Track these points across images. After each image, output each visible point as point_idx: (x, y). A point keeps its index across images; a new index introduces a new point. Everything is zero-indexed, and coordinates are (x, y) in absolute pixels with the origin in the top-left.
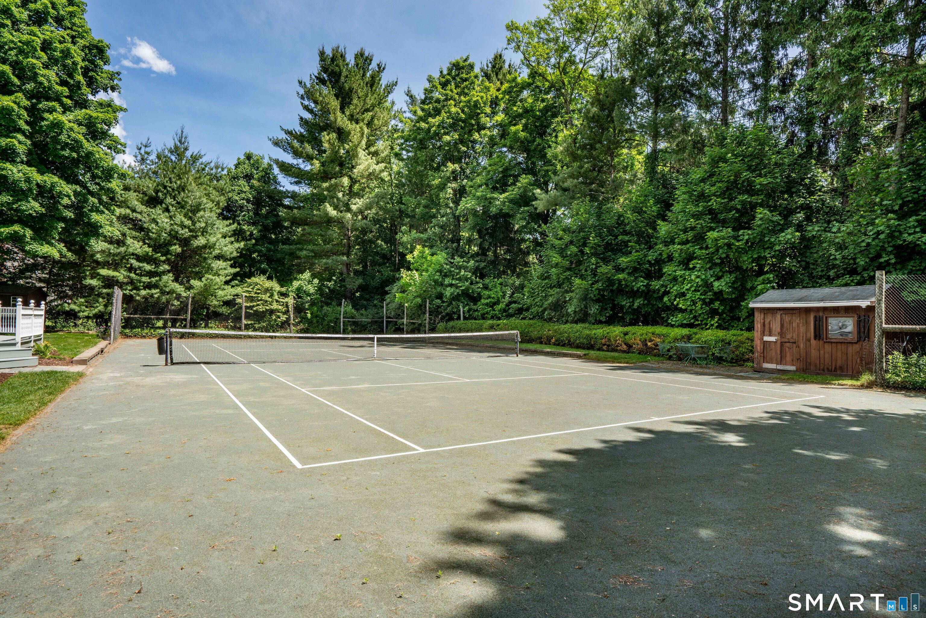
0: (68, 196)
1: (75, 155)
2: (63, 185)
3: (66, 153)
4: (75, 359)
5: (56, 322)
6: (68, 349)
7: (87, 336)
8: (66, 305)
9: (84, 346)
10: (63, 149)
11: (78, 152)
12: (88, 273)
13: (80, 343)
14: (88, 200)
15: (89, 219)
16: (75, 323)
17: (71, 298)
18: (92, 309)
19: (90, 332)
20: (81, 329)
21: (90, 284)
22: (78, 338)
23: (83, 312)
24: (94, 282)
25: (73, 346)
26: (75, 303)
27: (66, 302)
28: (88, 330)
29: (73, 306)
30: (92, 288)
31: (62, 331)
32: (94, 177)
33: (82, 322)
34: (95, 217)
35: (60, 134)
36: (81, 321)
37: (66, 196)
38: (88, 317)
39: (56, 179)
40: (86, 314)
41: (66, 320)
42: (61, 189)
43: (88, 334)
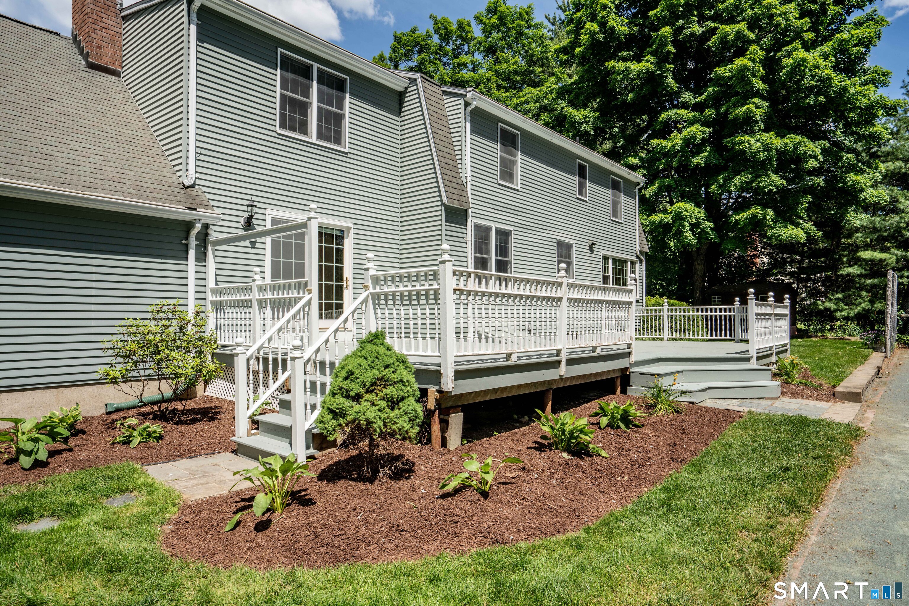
0: (815, 157)
1: (822, 99)
2: (807, 144)
3: (810, 100)
4: (838, 389)
5: (809, 325)
6: (826, 367)
7: (849, 344)
8: (819, 302)
9: (849, 362)
10: (807, 97)
11: (826, 95)
12: (845, 259)
13: (842, 356)
14: (842, 157)
15: (844, 183)
16: (831, 326)
17: (825, 295)
18: (853, 307)
19: (853, 339)
20: (841, 334)
21: (848, 275)
22: (837, 348)
23: (841, 311)
24: (854, 270)
25: (832, 362)
26: (831, 300)
27: (819, 300)
28: (850, 335)
29: (828, 304)
30: (850, 280)
31: (816, 336)
32: (848, 125)
33: (840, 326)
34: (852, 178)
35: (802, 79)
36: (838, 324)
37: (811, 157)
38: (847, 319)
39: (799, 138)
40: (845, 313)
41: (820, 322)
42: (806, 149)
43: (850, 343)
